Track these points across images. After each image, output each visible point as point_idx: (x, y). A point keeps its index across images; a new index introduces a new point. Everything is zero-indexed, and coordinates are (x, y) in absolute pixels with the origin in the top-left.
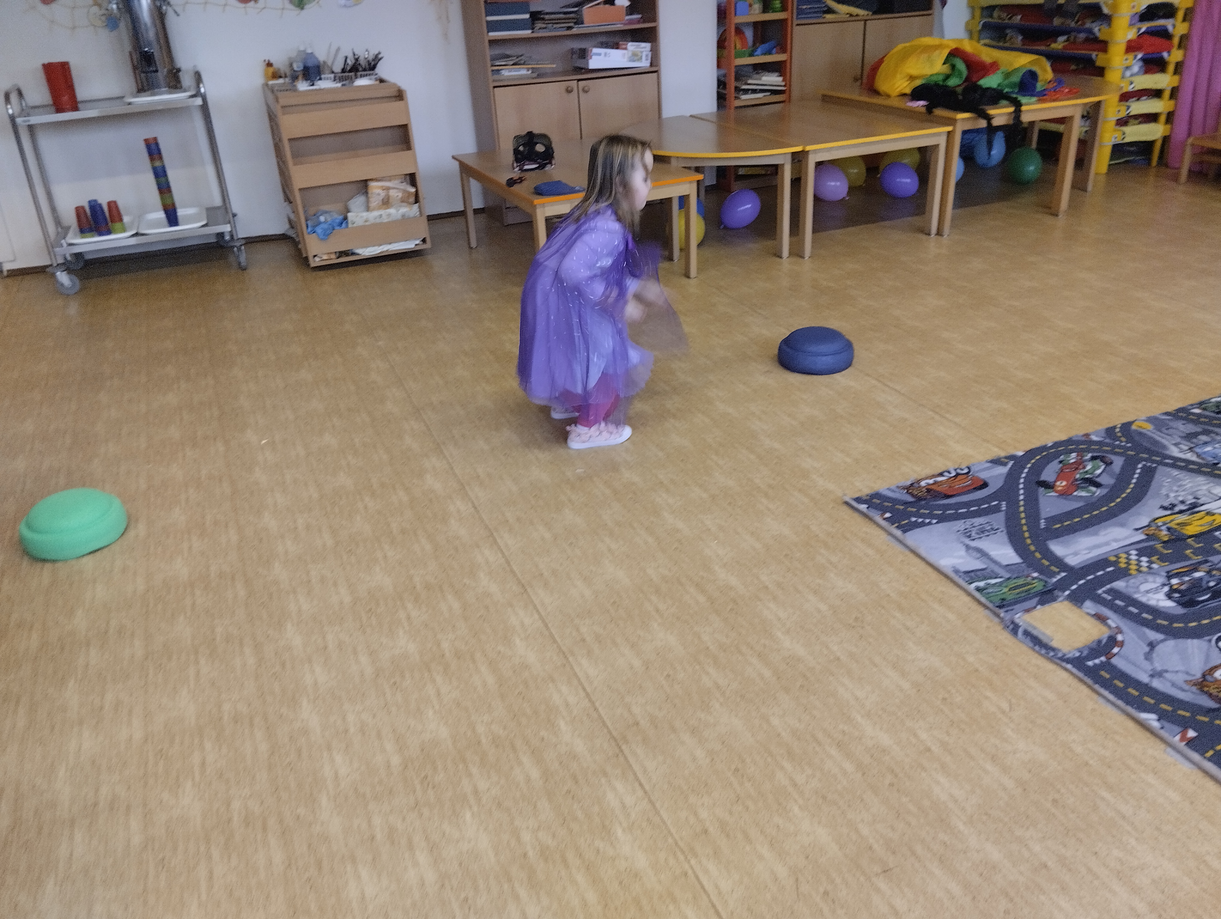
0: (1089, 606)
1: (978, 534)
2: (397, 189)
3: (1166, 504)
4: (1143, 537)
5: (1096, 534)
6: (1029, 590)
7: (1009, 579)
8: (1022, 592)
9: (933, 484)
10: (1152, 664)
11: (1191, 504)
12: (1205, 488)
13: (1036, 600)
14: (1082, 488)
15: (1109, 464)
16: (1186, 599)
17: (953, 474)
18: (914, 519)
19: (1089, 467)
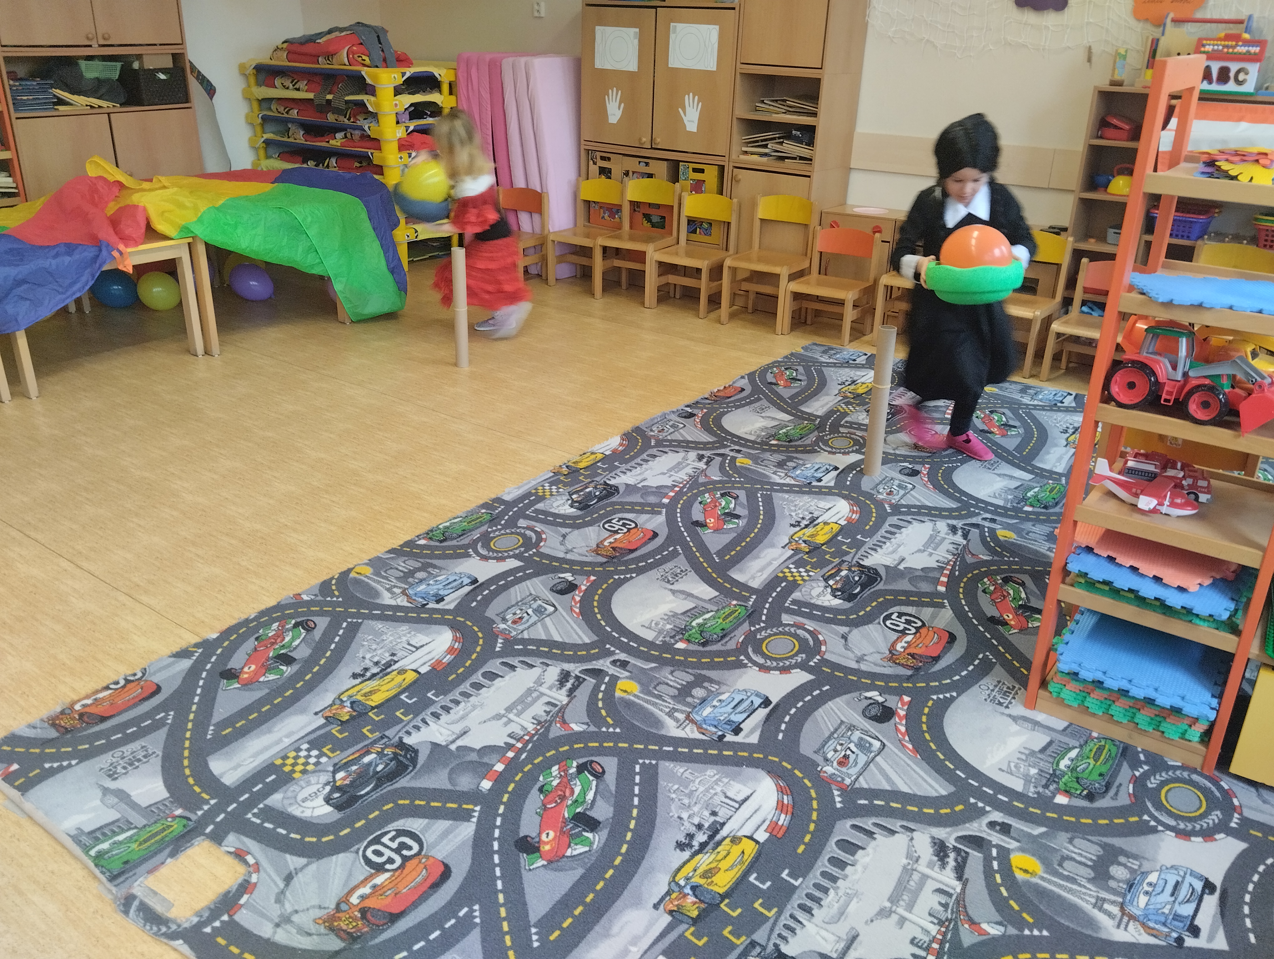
0: (232, 840)
1: (124, 768)
3: (358, 670)
4: (323, 721)
5: (270, 731)
6: (166, 836)
7: (145, 826)
8: (156, 842)
9: (91, 704)
10: (283, 905)
11: (383, 665)
12: (404, 639)
13: (167, 851)
14: (274, 668)
15: (309, 630)
16: (345, 797)
17: (122, 682)
18: (47, 766)
19: (287, 639)
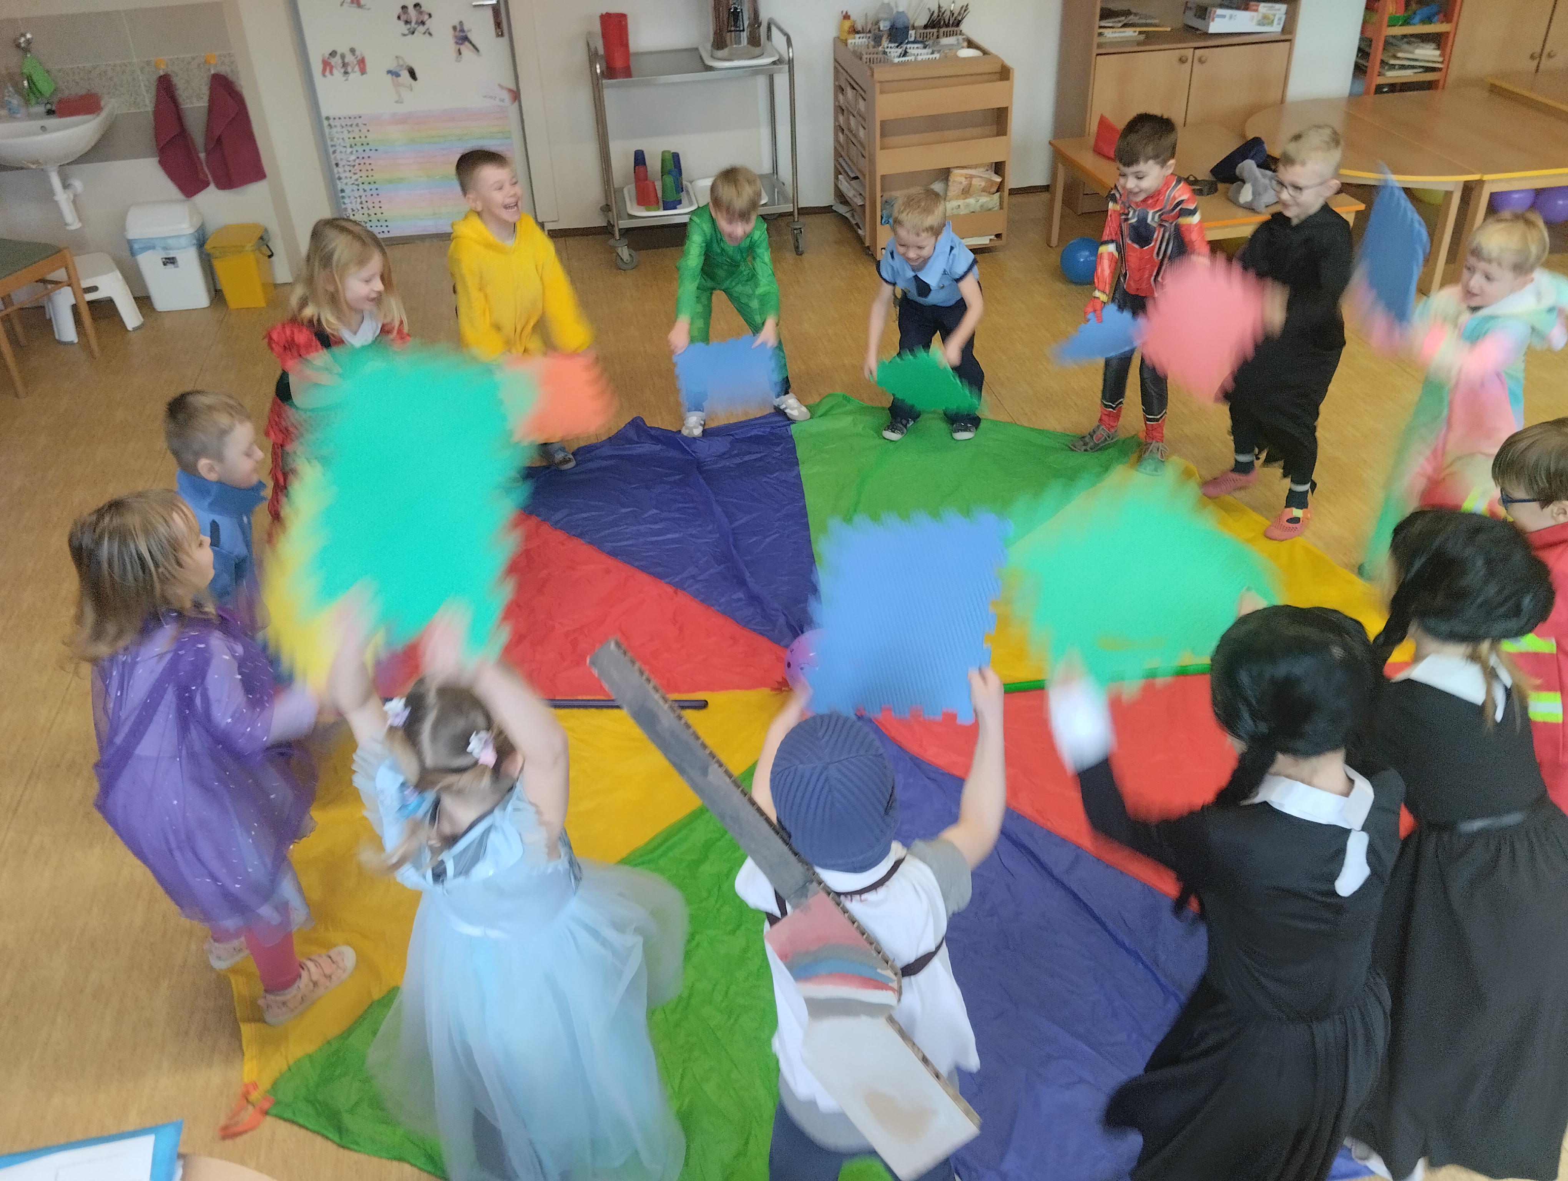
2: (981, 177)
